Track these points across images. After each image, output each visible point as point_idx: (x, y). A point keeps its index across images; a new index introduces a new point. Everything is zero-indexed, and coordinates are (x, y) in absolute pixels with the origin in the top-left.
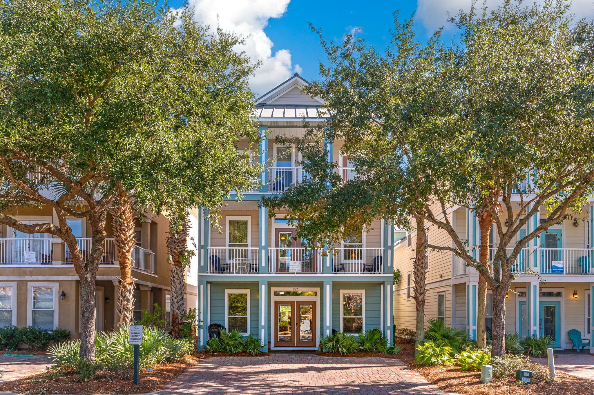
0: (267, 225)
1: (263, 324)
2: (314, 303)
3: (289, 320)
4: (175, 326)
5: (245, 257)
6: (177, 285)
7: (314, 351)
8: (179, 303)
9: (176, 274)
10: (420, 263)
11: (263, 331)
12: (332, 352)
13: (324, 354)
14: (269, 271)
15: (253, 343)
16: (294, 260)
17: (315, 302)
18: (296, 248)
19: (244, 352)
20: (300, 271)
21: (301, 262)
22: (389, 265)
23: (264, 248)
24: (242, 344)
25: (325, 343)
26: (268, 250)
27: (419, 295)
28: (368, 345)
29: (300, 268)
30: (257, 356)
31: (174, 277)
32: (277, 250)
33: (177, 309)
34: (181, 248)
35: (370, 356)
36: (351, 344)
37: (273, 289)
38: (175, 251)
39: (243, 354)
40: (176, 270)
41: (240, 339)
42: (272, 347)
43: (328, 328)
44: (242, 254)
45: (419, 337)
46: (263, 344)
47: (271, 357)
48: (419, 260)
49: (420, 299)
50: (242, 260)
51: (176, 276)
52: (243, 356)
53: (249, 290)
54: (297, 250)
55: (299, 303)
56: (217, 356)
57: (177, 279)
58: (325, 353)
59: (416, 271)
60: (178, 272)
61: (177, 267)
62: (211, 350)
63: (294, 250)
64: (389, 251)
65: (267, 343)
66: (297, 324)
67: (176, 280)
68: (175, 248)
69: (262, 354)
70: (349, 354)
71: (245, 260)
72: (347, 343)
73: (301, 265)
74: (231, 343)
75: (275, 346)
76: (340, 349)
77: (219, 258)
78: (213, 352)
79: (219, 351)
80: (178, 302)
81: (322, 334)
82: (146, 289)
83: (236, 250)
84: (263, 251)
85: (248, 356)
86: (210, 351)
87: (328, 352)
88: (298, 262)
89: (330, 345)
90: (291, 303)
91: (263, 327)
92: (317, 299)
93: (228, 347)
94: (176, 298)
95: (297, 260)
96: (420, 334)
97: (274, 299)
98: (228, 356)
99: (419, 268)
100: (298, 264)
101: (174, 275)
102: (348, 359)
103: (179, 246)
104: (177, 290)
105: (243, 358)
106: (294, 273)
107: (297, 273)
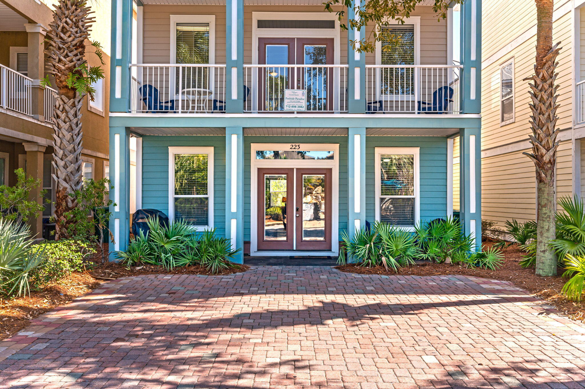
0: (241, 20)
1: (234, 209)
2: (328, 172)
3: (283, 204)
4: (61, 214)
5: (205, 87)
6: (65, 133)
7: (329, 258)
8: (70, 169)
9: (62, 111)
10: (546, 86)
11: (234, 222)
12: (368, 264)
13: (351, 267)
14: (247, 108)
15: (211, 247)
16: (293, 88)
17: (330, 170)
18: (296, 66)
19: (195, 264)
20: (304, 109)
21: (306, 91)
22: (473, 96)
23: (235, 64)
24: (192, 249)
25: (354, 247)
26: (244, 69)
27: (544, 151)
28: (434, 250)
29: (304, 103)
30: (220, 272)
31: (58, 117)
32: (260, 69)
33: (65, 180)
34: (71, 61)
35: (444, 273)
36: (406, 249)
37: (255, 147)
38: (61, 66)
39: (192, 268)
40: (61, 103)
41: (187, 239)
42: (254, 252)
43: (358, 216)
44: (194, 81)
45: (545, 235)
46: (233, 248)
47: (246, 275)
48: (544, 80)
49: (546, 158)
50: (199, 93)
51: (63, 116)
52: (193, 273)
53: (212, 149)
54: (298, 69)
55: (301, 171)
56: (140, 273)
57: (65, 122)
58: (353, 265)
59: (537, 102)
60: (67, 108)
61: (64, 97)
62: (130, 262)
63: (293, 69)
64: (473, 71)
65: (242, 246)
66: (297, 210)
67: (62, 124)
68: (60, 61)
69: (231, 268)
70: (402, 269)
71: (205, 93)
72: (396, 246)
73: (305, 97)
74: (167, 246)
75: (259, 250)
76: (384, 259)
77: (156, 90)
78: (134, 265)
79: (147, 263)
80: (65, 167)
81: (344, 227)
82: (35, 149)
83: (184, 68)
84: (234, 71)
85: (202, 273)
86: (127, 262)
87: (359, 264)
88: (300, 92)
89: (363, 250)
90: (288, 172)
91: (234, 216)
92: (335, 165)
93: (163, 255)
94: (62, 159)
95: (298, 88)
96: (548, 230)
97: (256, 163)
98: (162, 273)
99: (545, 97)
100: (300, 96)
101: (59, 113)
102: (402, 280)
103: (67, 56)
104: (65, 142)
105: (192, 276)
106: (293, 113)
107: (298, 113)
